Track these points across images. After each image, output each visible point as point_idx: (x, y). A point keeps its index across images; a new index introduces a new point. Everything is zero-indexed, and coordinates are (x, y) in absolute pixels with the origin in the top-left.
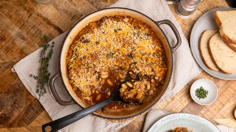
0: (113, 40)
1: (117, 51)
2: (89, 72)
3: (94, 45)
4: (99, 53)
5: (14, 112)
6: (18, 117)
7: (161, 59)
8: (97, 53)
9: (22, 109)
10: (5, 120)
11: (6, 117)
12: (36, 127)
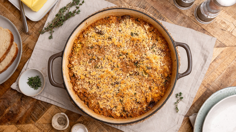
0: (126, 42)
1: (126, 54)
2: (91, 63)
3: (106, 39)
4: (107, 49)
5: (21, 108)
6: (25, 114)
7: (164, 81)
8: (106, 48)
9: (29, 106)
10: (13, 117)
11: (14, 114)
12: (44, 124)
